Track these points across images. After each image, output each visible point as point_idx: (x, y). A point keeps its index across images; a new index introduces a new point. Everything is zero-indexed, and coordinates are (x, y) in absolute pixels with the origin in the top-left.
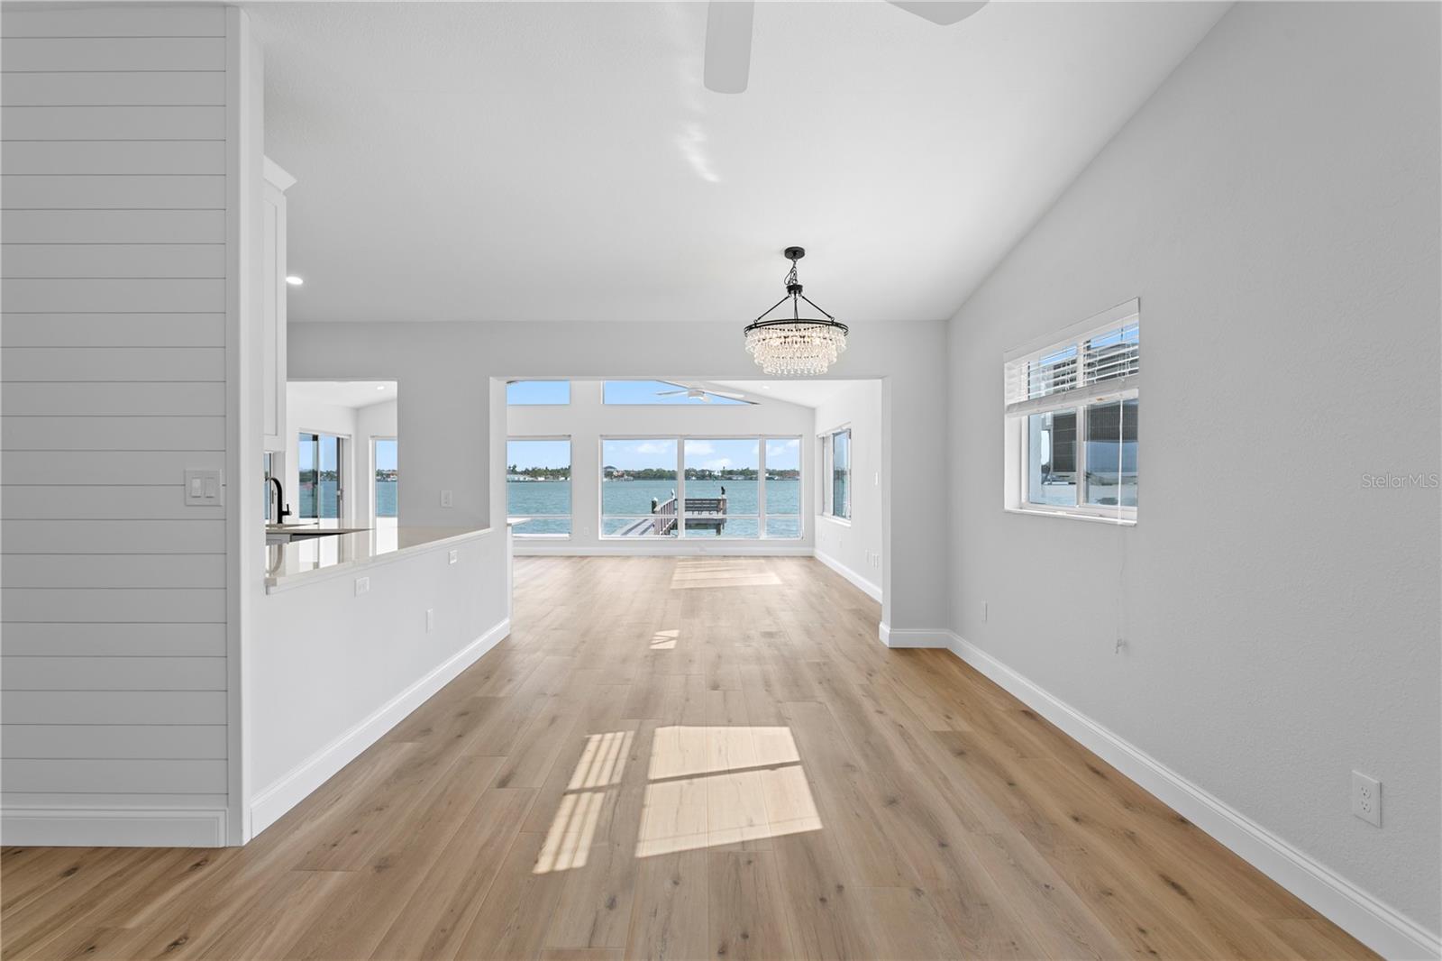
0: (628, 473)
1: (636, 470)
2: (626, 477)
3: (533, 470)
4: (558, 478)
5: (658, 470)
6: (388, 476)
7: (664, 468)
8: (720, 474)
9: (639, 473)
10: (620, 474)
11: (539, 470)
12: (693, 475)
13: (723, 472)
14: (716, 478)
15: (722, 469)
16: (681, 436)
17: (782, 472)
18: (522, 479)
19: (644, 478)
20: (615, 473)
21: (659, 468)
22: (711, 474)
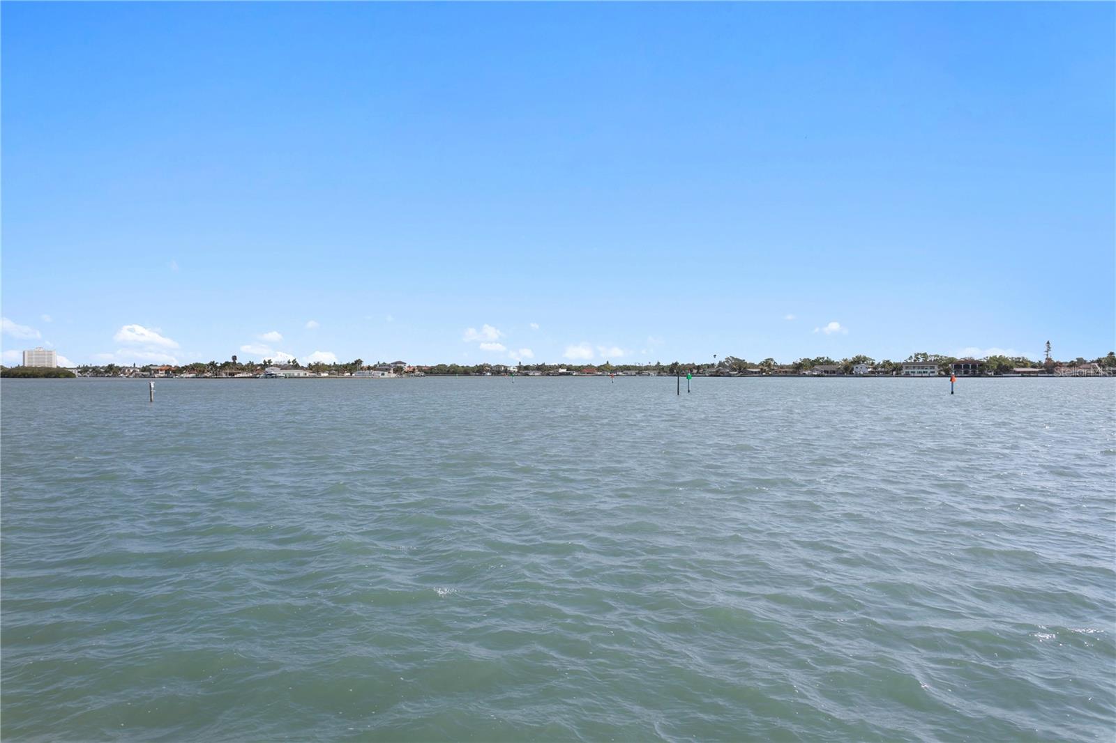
0: (420, 368)
1: (430, 365)
2: (417, 372)
3: (317, 364)
4: (343, 373)
5: (451, 366)
9: (432, 368)
10: (411, 369)
11: (323, 364)
12: (488, 371)
13: (520, 368)
14: (511, 374)
15: (518, 365)
17: (580, 367)
18: (302, 374)
19: (437, 374)
20: (406, 369)
21: (452, 363)
22: (507, 369)
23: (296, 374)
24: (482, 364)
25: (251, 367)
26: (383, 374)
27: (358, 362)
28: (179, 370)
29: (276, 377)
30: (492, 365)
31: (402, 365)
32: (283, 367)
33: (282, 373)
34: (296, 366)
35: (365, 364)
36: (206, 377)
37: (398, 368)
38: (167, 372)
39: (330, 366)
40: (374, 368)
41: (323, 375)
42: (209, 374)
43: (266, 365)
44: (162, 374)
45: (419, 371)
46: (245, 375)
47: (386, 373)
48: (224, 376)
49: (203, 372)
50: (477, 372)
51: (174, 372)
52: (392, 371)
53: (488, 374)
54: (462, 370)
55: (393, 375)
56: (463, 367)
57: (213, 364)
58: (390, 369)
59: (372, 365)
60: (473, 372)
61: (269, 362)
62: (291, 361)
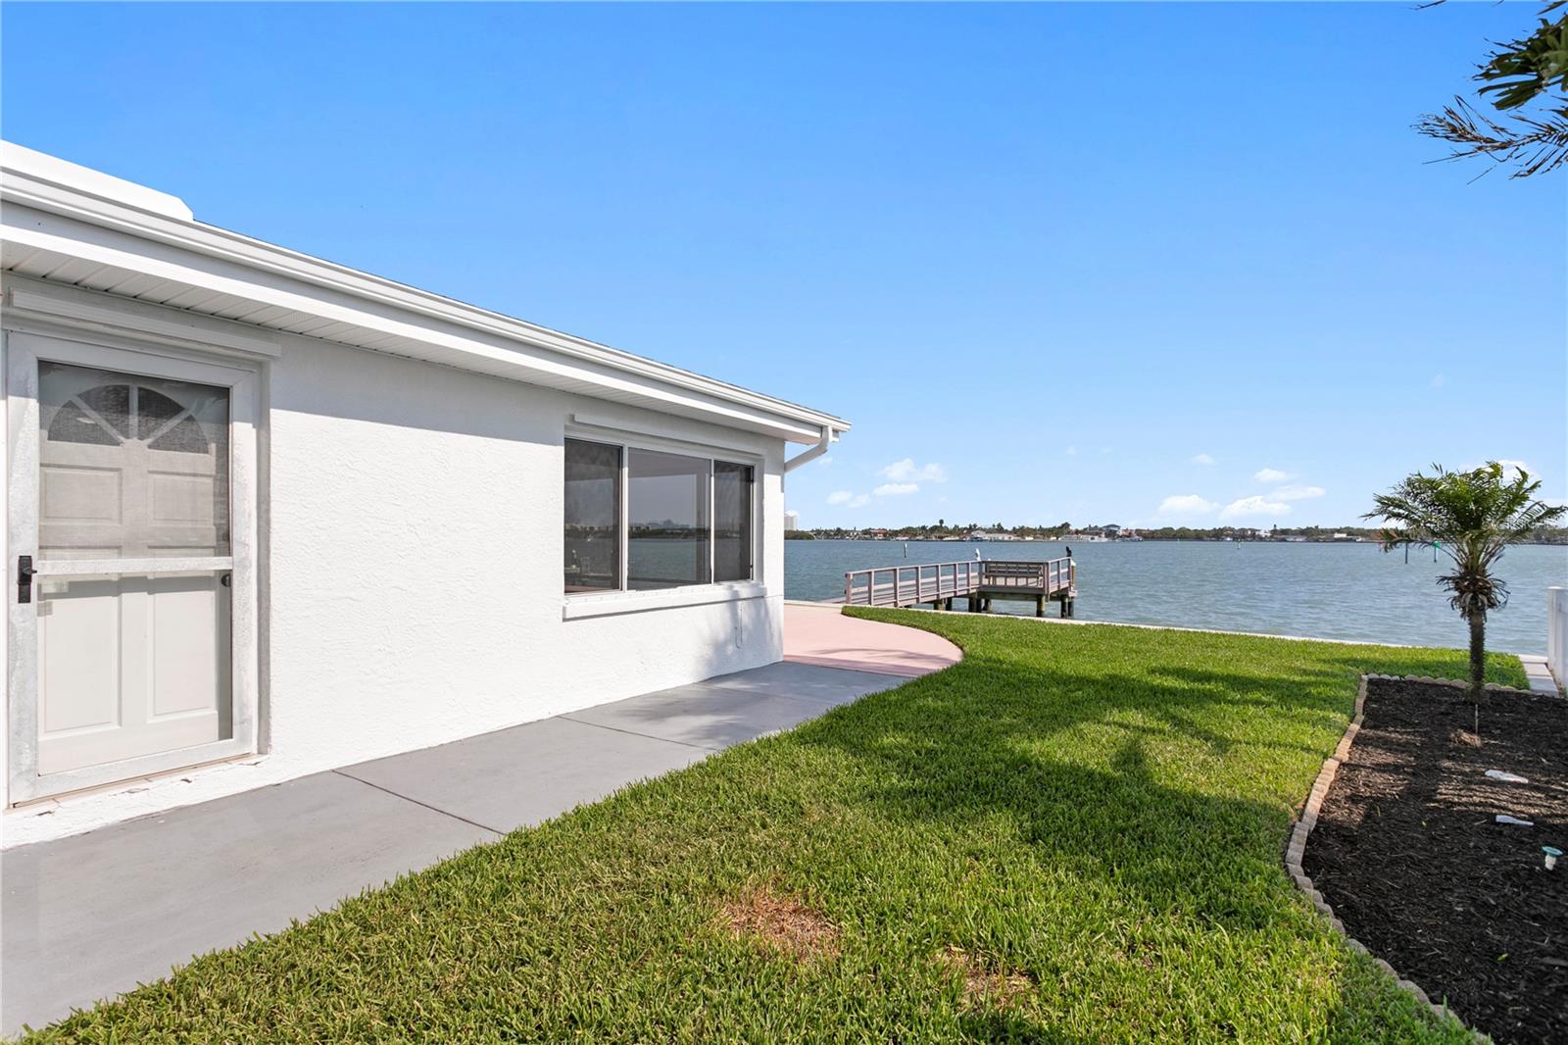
0: (1139, 532)
1: (1148, 528)
2: (1134, 537)
3: (1021, 528)
4: (1049, 537)
6: (876, 534)
7: (1187, 527)
8: (1269, 535)
9: (1153, 532)
10: (1127, 534)
11: (1028, 528)
12: (1227, 536)
13: (1274, 532)
14: (1261, 539)
15: (1272, 528)
17: (1369, 531)
18: (1006, 538)
19: (1160, 539)
20: (1121, 533)
21: (1181, 525)
22: (1254, 534)
23: (1000, 538)
24: (1220, 527)
25: (957, 531)
26: (1092, 539)
27: (1066, 525)
28: (896, 533)
29: (982, 540)
30: (1234, 529)
31: (1116, 529)
32: (988, 531)
33: (987, 537)
34: (1000, 530)
35: (1073, 528)
36: (918, 540)
37: (1111, 532)
38: (885, 535)
39: (1035, 530)
40: (1084, 532)
41: (1027, 539)
42: (921, 538)
43: (972, 529)
44: (880, 536)
45: (1138, 535)
46: (953, 539)
47: (1096, 537)
48: (934, 539)
49: (916, 535)
50: (1214, 537)
51: (890, 535)
52: (1103, 535)
53: (1228, 539)
54: (1195, 534)
55: (1106, 540)
57: (924, 528)
58: (1101, 533)
59: (1080, 528)
60: (1208, 536)
61: (975, 526)
62: (996, 524)
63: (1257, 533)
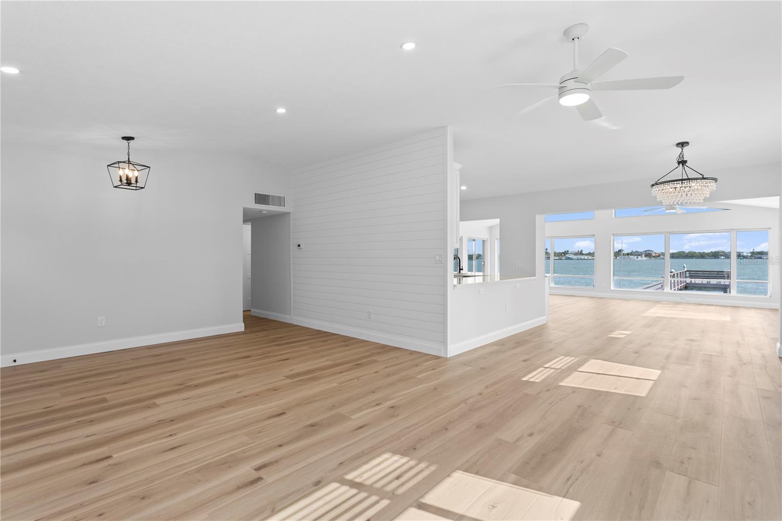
5: (689, 252)
8: (749, 255)
10: (657, 255)
12: (722, 255)
13: (753, 253)
14: (745, 257)
15: (752, 251)
16: (667, 232)
20: (654, 255)
22: (740, 254)
23: (583, 258)
24: (717, 251)
26: (637, 258)
27: (621, 251)
29: (572, 259)
30: (726, 251)
31: (651, 252)
32: (576, 254)
33: (575, 257)
34: (582, 253)
35: (625, 252)
37: (648, 254)
40: (631, 254)
43: (566, 253)
47: (639, 257)
50: (712, 256)
52: (643, 256)
53: (723, 257)
54: (699, 255)
55: (645, 258)
56: (699, 253)
58: (642, 255)
59: (629, 252)
60: (709, 256)
61: (568, 251)
62: (580, 250)
63: (741, 254)
